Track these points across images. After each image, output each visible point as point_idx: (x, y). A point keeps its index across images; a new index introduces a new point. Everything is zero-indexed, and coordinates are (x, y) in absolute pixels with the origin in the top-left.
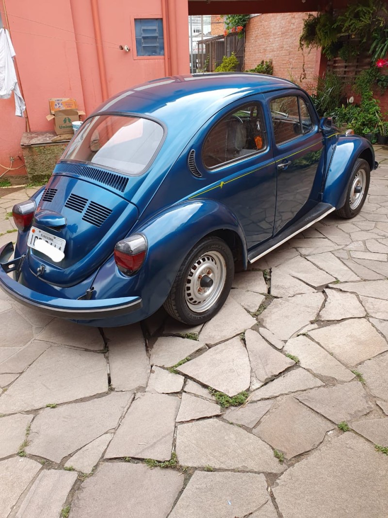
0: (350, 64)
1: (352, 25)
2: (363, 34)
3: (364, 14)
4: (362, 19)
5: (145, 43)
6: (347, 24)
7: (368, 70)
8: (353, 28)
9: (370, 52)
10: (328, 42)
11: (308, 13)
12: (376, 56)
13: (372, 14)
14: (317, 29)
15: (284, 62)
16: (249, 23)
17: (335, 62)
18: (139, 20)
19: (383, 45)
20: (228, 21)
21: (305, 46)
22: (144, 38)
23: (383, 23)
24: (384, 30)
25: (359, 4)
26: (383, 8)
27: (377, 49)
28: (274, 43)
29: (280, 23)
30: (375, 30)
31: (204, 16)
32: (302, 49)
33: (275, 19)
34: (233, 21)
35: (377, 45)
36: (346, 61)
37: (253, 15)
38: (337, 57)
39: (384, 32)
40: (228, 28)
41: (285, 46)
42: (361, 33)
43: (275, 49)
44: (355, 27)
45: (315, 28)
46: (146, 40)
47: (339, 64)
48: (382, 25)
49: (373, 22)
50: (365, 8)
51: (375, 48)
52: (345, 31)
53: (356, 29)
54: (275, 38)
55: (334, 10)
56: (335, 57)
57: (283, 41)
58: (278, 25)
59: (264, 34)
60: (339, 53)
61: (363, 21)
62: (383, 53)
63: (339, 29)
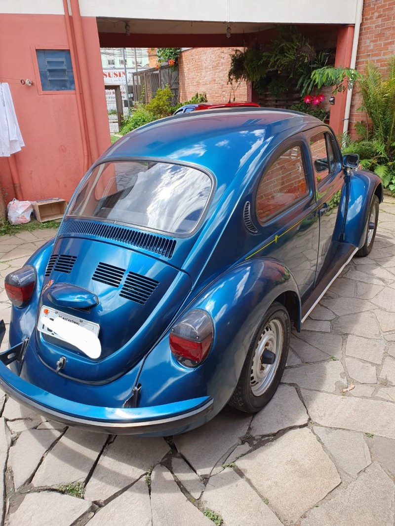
0: (281, 99)
1: (277, 60)
2: (289, 70)
3: (289, 49)
4: (287, 55)
5: (51, 76)
6: (272, 60)
7: (297, 105)
8: (279, 64)
9: (297, 87)
10: (257, 78)
11: (235, 48)
12: (303, 92)
13: (296, 49)
14: (244, 63)
15: (217, 95)
16: (181, 57)
17: (266, 96)
18: (42, 51)
19: (309, 81)
20: (159, 54)
21: (234, 80)
22: (50, 71)
23: (307, 59)
24: (310, 66)
25: (284, 40)
26: (307, 44)
27: (304, 85)
28: (207, 76)
29: (211, 57)
30: (300, 66)
31: (127, 48)
32: (231, 83)
33: (205, 53)
34: (164, 55)
35: (304, 81)
36: (276, 96)
37: (183, 49)
38: (268, 91)
39: (310, 67)
40: (160, 61)
41: (217, 80)
42: (288, 69)
43: (208, 83)
44: (281, 63)
45: (243, 63)
46: (53, 73)
47: (270, 99)
48: (306, 61)
49: (297, 58)
50: (289, 43)
51: (302, 83)
52: (272, 67)
53: (281, 65)
54: (207, 71)
55: (261, 45)
56: (265, 92)
57: (215, 75)
58: (209, 59)
59: (196, 67)
60: (269, 87)
61: (288, 57)
62: (310, 89)
63: (266, 64)
